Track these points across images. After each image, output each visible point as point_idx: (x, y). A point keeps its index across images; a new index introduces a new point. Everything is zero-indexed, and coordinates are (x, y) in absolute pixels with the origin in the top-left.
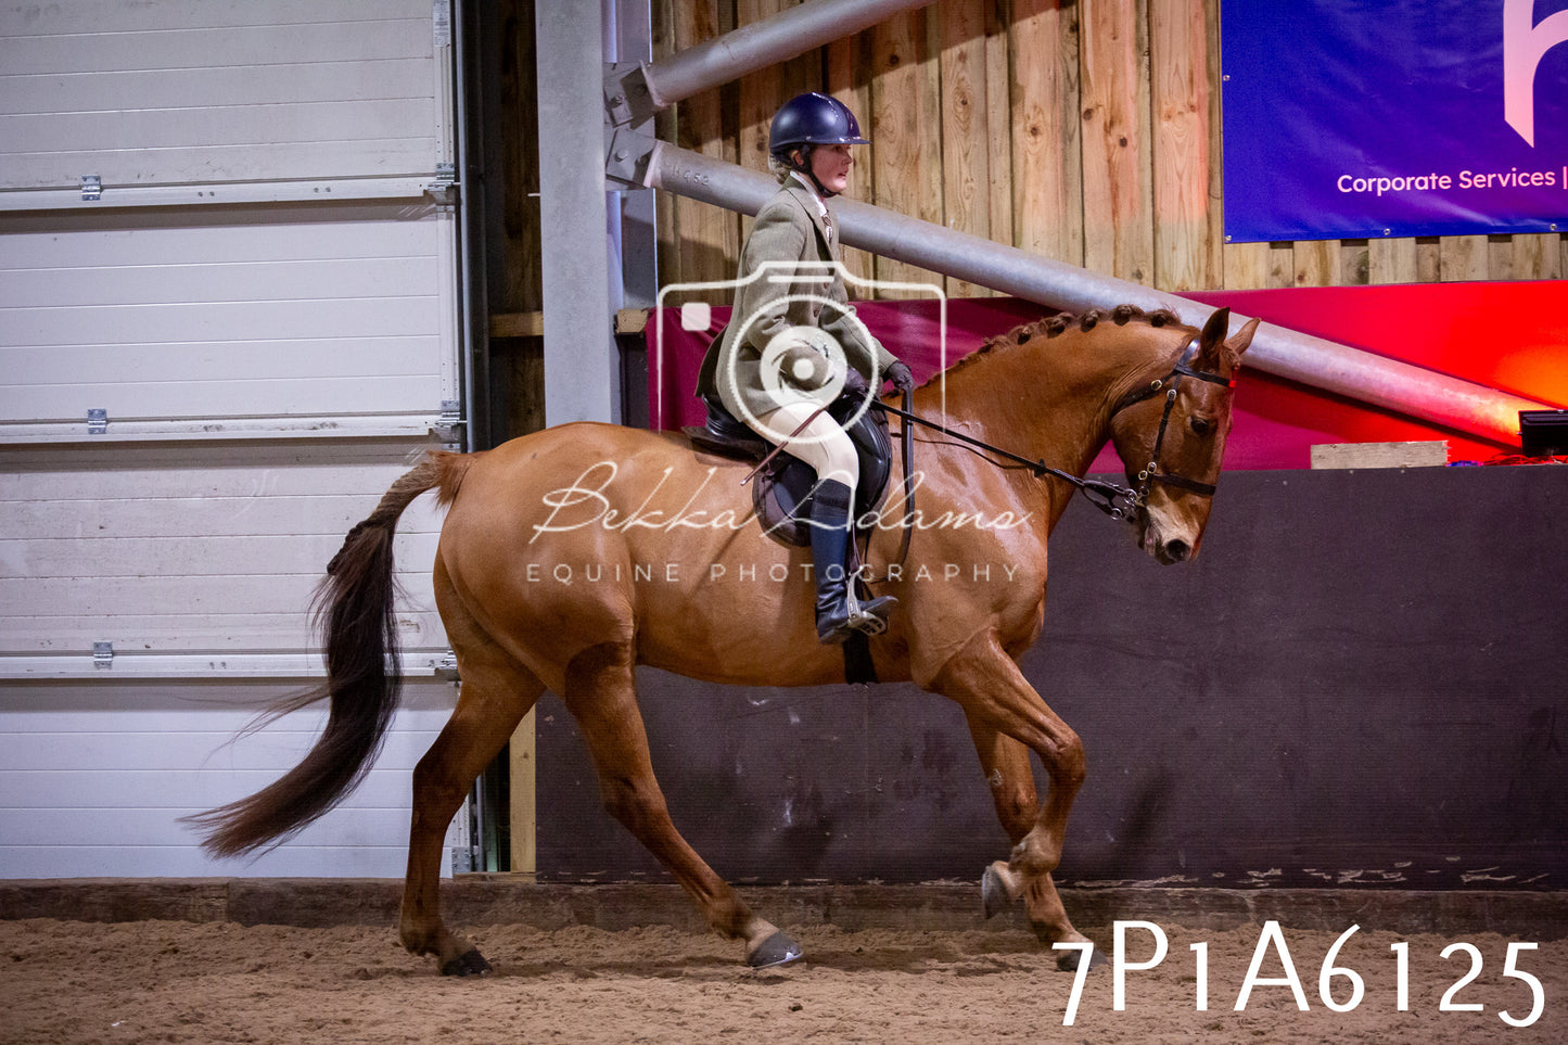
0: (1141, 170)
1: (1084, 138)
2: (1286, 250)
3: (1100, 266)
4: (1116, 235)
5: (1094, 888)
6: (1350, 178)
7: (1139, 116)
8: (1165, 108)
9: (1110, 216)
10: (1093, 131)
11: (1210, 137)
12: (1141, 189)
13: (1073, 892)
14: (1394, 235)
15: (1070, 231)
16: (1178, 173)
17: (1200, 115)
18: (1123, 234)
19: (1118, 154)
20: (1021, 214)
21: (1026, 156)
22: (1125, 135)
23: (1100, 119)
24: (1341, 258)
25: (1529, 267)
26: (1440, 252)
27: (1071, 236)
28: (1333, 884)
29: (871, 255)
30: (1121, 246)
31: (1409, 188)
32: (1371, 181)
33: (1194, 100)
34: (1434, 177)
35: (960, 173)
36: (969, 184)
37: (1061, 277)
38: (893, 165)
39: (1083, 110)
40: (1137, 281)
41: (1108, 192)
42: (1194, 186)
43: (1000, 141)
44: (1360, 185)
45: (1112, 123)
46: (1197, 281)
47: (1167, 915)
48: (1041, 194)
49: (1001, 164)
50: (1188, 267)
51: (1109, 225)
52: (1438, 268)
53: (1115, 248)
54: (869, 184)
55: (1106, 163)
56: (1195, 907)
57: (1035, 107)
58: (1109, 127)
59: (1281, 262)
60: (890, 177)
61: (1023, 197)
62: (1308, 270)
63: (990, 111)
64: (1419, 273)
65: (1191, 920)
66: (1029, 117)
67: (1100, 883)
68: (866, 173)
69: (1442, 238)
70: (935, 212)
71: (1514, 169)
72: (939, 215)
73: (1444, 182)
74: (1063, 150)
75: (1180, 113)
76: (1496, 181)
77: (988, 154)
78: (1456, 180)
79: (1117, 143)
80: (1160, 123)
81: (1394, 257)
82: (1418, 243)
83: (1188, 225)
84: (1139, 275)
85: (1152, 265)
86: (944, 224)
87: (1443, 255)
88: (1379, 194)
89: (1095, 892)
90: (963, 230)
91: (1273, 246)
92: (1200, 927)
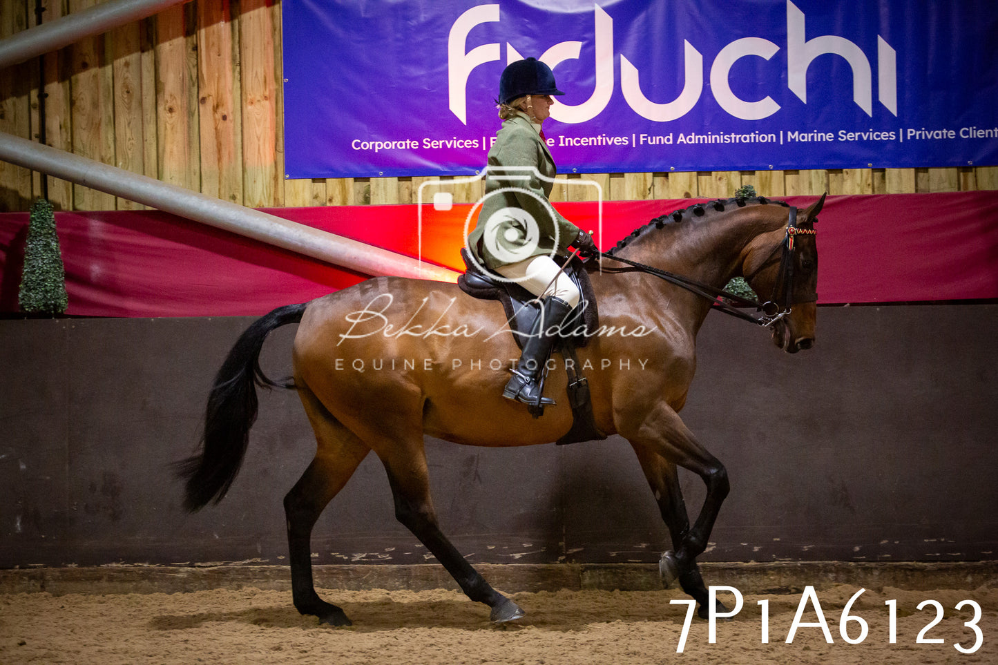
0: (235, 134)
1: (201, 114)
2: (321, 184)
3: (210, 192)
4: (220, 173)
5: (207, 567)
6: (359, 141)
7: (234, 102)
8: (249, 97)
9: (217, 163)
10: (206, 110)
11: (277, 115)
12: (235, 146)
13: (194, 569)
14: (385, 176)
15: (192, 169)
16: (257, 137)
17: (270, 103)
18: (224, 173)
19: (221, 125)
20: (163, 161)
21: (166, 125)
22: (225, 113)
23: (210, 103)
24: (354, 189)
25: (464, 195)
26: (412, 185)
27: (193, 173)
28: (349, 562)
29: (71, 183)
30: (223, 181)
31: (394, 148)
32: (371, 143)
33: (267, 93)
34: (408, 142)
35: (126, 134)
36: (131, 141)
37: (186, 198)
38: (84, 129)
39: (200, 98)
40: (232, 201)
41: (215, 148)
42: (267, 146)
43: (150, 115)
44: (365, 146)
45: (218, 106)
46: (269, 202)
47: (251, 582)
48: (175, 148)
49: (151, 129)
50: (264, 194)
51: (216, 167)
52: (411, 196)
53: (220, 182)
54: (69, 140)
55: (214, 130)
56: (267, 577)
57: (171, 95)
58: (216, 108)
59: (319, 190)
60: (83, 136)
61: (164, 151)
62: (334, 195)
63: (144, 97)
64: (400, 199)
65: (264, 585)
66: (167, 102)
67: (209, 564)
68: (67, 133)
69: (413, 178)
70: (110, 158)
71: (455, 138)
72: (113, 160)
73: (414, 144)
74: (189, 122)
75: (259, 101)
76: (444, 145)
77: (143, 124)
78: (421, 144)
79: (221, 120)
80: (246, 107)
81: (385, 188)
82: (399, 181)
83: (263, 167)
84: (234, 198)
85: (242, 192)
86: (116, 165)
87: (414, 188)
88: (376, 151)
89: (207, 569)
90: (127, 169)
91: (314, 181)
92: (270, 589)
